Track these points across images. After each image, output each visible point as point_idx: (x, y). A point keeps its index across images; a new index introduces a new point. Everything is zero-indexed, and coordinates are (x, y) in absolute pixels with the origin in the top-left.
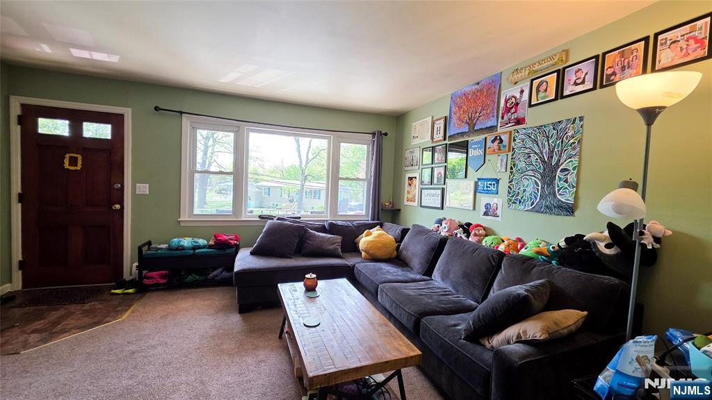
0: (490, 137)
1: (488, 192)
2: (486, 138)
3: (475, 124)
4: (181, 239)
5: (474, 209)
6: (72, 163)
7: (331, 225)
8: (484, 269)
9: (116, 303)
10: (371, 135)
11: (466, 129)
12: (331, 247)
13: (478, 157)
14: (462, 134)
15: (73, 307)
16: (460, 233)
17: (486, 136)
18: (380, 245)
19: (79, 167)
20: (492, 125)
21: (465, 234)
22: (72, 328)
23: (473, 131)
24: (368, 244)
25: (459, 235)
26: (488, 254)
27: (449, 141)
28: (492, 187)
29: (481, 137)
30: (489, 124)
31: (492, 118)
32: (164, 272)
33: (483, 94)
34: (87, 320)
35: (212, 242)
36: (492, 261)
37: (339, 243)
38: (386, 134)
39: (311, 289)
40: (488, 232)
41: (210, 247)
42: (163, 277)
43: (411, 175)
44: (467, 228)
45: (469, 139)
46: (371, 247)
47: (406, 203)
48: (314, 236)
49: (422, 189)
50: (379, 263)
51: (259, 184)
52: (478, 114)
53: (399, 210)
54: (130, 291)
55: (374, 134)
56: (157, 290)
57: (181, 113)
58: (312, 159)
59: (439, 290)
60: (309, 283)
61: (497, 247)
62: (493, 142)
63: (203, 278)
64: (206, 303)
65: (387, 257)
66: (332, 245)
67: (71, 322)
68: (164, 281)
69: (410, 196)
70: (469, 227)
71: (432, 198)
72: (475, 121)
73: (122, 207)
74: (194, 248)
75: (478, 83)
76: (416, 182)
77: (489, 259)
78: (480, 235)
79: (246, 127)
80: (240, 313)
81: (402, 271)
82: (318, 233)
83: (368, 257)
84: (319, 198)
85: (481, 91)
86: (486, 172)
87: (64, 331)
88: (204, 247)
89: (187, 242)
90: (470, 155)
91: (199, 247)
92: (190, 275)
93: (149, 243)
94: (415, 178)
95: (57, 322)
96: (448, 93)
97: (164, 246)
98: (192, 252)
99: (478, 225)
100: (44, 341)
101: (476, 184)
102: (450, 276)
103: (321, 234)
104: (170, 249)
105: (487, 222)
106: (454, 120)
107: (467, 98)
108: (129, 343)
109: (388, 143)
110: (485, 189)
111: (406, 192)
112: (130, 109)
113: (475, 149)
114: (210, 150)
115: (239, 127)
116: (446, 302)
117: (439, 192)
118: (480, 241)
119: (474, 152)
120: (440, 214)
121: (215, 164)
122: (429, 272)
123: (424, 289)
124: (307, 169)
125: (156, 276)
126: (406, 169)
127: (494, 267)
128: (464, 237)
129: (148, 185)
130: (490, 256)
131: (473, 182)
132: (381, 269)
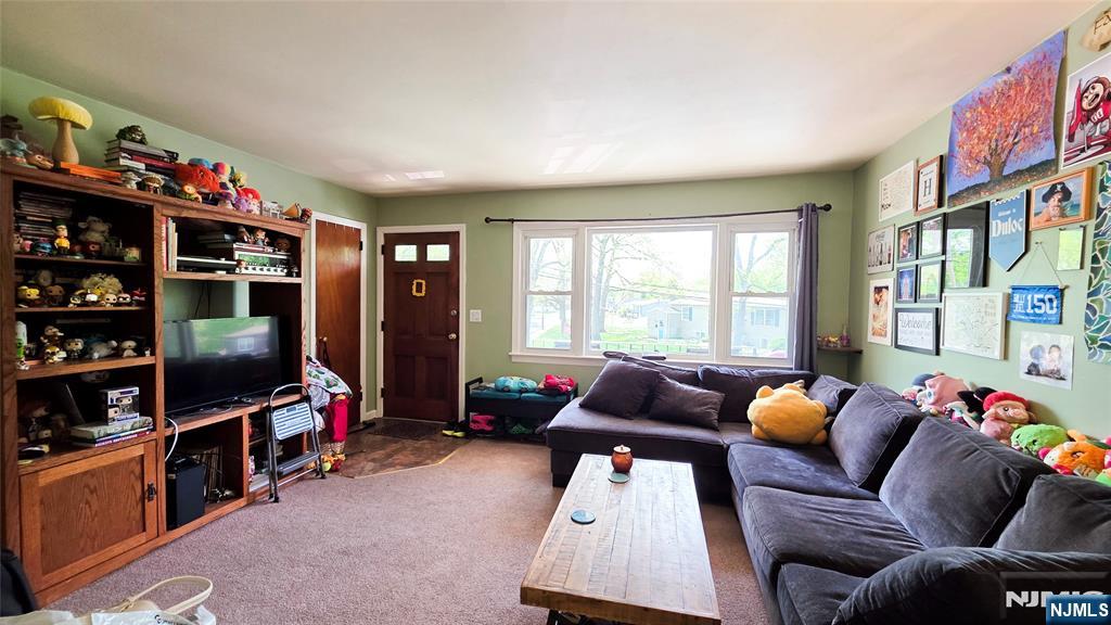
0: (1039, 187)
1: (1037, 319)
2: (1029, 193)
3: (1004, 163)
4: (508, 378)
5: (1006, 356)
6: (419, 289)
7: (707, 372)
8: (979, 498)
9: (442, 445)
10: (796, 214)
11: (984, 177)
12: (698, 410)
13: (1011, 237)
14: (976, 189)
15: (408, 443)
16: (960, 410)
17: (1028, 187)
18: (781, 415)
19: (423, 294)
20: (1045, 159)
21: (974, 414)
22: (398, 464)
23: (1000, 179)
24: (760, 412)
25: (957, 414)
26: (995, 466)
27: (949, 207)
28: (1046, 308)
29: (1017, 192)
30: (1038, 157)
31: (1043, 143)
32: (489, 417)
33: (1022, 91)
34: (413, 458)
35: (541, 386)
36: (1004, 484)
37: (715, 403)
38: (827, 208)
39: (622, 469)
40: (1035, 414)
41: (539, 391)
42: (490, 423)
43: (880, 283)
44: (976, 400)
45: (992, 198)
46: (765, 417)
47: (871, 338)
48: (672, 388)
49: (897, 311)
50: (777, 449)
51: (676, 302)
52: (1010, 139)
53: (860, 352)
54: (459, 434)
55: (800, 210)
56: (484, 438)
57: (513, 221)
58: (759, 259)
59: (872, 523)
60: (619, 460)
61: (1045, 454)
62: (1046, 198)
63: (531, 431)
64: (525, 463)
65: (802, 439)
66: (700, 406)
67: (400, 457)
68: (490, 428)
69: (877, 325)
70: (983, 398)
71: (917, 331)
72: (1003, 156)
73: (458, 337)
74: (521, 391)
75: (1008, 70)
76: (889, 296)
77: (996, 478)
78: (1011, 420)
79: (586, 228)
80: (554, 485)
81: (817, 470)
82: (681, 385)
83: (761, 435)
84: (777, 325)
85: (1019, 83)
86: (1032, 272)
87: (392, 465)
88: (534, 391)
89: (513, 383)
90: (993, 234)
91: (527, 391)
92: (516, 424)
93: (480, 380)
94: (887, 288)
95: (390, 456)
96: (947, 106)
97: (492, 385)
98: (517, 395)
99: (1006, 397)
100: (374, 471)
101: (1009, 300)
102: (905, 499)
103: (686, 387)
104: (497, 389)
105: (1033, 390)
106: (959, 162)
107: (987, 107)
108: (431, 491)
109: (827, 225)
110: (1030, 311)
111: (871, 317)
112: (464, 226)
113: (1004, 219)
114: (608, 257)
115: (577, 229)
116: (865, 548)
117: (930, 317)
118: (1005, 435)
119: (1004, 228)
120: (932, 365)
121: (615, 277)
122: (873, 483)
123: (838, 512)
124: (750, 275)
125: (480, 420)
126: (872, 270)
127: (1005, 497)
128: (968, 417)
129: (479, 311)
130: (1000, 470)
131: (1001, 295)
132: (773, 459)
